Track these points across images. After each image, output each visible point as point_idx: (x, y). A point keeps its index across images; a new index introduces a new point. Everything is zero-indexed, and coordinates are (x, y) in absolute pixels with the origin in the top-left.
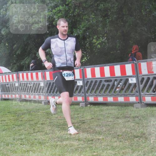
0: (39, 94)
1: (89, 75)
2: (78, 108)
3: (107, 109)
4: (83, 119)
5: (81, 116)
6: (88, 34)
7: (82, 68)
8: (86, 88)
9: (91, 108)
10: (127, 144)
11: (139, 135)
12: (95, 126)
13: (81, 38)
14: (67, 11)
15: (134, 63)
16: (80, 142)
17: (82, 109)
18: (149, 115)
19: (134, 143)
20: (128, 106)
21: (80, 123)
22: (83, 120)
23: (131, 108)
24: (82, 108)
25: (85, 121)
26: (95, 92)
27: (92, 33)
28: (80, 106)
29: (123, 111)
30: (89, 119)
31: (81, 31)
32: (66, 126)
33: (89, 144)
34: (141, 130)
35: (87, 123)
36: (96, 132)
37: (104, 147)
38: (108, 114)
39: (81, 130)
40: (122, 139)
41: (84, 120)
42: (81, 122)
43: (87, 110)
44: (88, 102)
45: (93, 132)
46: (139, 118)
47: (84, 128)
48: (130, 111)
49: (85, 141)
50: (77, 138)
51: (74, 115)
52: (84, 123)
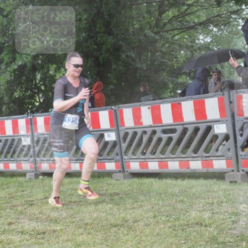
2: (23, 181)
3: (71, 183)
4: (31, 199)
5: (27, 195)
6: (40, 62)
7: (29, 117)
8: (36, 148)
9: (44, 180)
10: (100, 237)
11: (119, 222)
12: (49, 209)
13: (28, 68)
14: (6, 26)
15: (112, 109)
16: (24, 237)
17: (29, 184)
18: (135, 191)
19: (110, 236)
20: (103, 178)
21: (26, 206)
22: (30, 201)
23: (107, 180)
24: (30, 181)
25: (34, 202)
27: (47, 61)
28: (27, 178)
29: (95, 185)
30: (41, 199)
31: (29, 57)
32: (3, 211)
33: (39, 239)
34: (122, 215)
35: (37, 205)
36: (51, 220)
37: (62, 244)
38: (71, 190)
39: (26, 217)
40: (92, 229)
41: (32, 201)
42: (28, 204)
43: (38, 184)
44: (39, 171)
45: (47, 220)
46: (120, 196)
47: (32, 213)
48: (106, 185)
49: (32, 235)
50: (19, 230)
51: (16, 192)
52: (32, 205)
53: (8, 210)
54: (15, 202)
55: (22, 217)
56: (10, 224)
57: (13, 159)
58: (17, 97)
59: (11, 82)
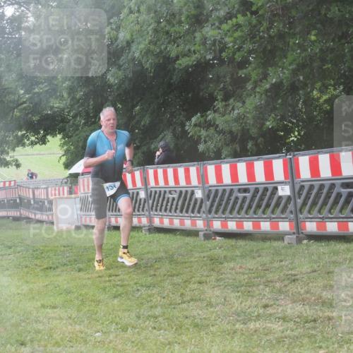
0: (192, 215)
1: (305, 173)
2: (280, 247)
3: (348, 250)
4: (293, 272)
5: (287, 266)
6: (301, 78)
7: (288, 157)
8: (299, 201)
9: (310, 246)
12: (320, 287)
13: (285, 88)
14: (255, 26)
16: (286, 325)
17: (289, 250)
21: (286, 282)
22: (292, 275)
24: (291, 247)
25: (298, 276)
26: (319, 212)
27: (311, 77)
28: (286, 242)
30: (307, 273)
31: (287, 72)
32: (254, 289)
33: (309, 329)
35: (302, 281)
36: (324, 302)
37: (342, 337)
39: (287, 298)
41: (295, 275)
42: (288, 279)
43: (301, 251)
44: (302, 233)
45: (317, 302)
47: (295, 292)
49: (298, 322)
50: (280, 315)
51: (271, 263)
52: (294, 280)
53: (261, 287)
54: (270, 276)
55: (282, 297)
56: (266, 306)
57: (265, 216)
58: (270, 127)
59: (261, 108)
